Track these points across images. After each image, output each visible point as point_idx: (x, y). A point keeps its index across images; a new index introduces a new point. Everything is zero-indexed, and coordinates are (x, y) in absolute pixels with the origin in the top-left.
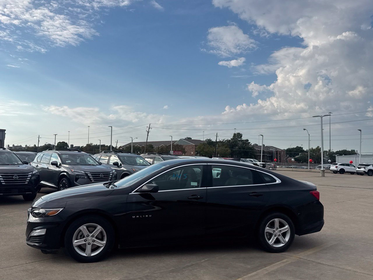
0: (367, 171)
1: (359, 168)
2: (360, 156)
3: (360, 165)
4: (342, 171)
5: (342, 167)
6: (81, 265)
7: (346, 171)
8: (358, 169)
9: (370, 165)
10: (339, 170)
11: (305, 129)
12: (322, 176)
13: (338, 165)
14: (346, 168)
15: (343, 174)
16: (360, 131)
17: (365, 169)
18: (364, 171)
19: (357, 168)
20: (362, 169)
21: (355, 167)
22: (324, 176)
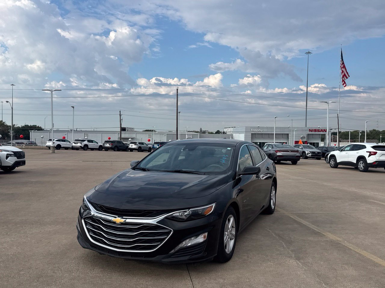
0: (83, 146)
1: (75, 143)
2: (73, 132)
3: (76, 140)
4: (59, 147)
5: (59, 143)
6: (230, 263)
7: (62, 147)
8: (74, 145)
9: (85, 140)
10: (55, 146)
11: (7, 102)
12: (52, 153)
13: (55, 140)
14: (63, 144)
15: (59, 149)
16: (72, 108)
17: (81, 144)
18: (81, 146)
19: (74, 143)
20: (79, 145)
21: (70, 142)
22: (55, 153)
